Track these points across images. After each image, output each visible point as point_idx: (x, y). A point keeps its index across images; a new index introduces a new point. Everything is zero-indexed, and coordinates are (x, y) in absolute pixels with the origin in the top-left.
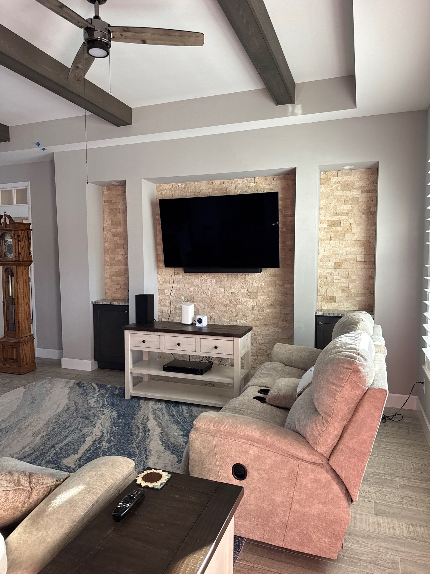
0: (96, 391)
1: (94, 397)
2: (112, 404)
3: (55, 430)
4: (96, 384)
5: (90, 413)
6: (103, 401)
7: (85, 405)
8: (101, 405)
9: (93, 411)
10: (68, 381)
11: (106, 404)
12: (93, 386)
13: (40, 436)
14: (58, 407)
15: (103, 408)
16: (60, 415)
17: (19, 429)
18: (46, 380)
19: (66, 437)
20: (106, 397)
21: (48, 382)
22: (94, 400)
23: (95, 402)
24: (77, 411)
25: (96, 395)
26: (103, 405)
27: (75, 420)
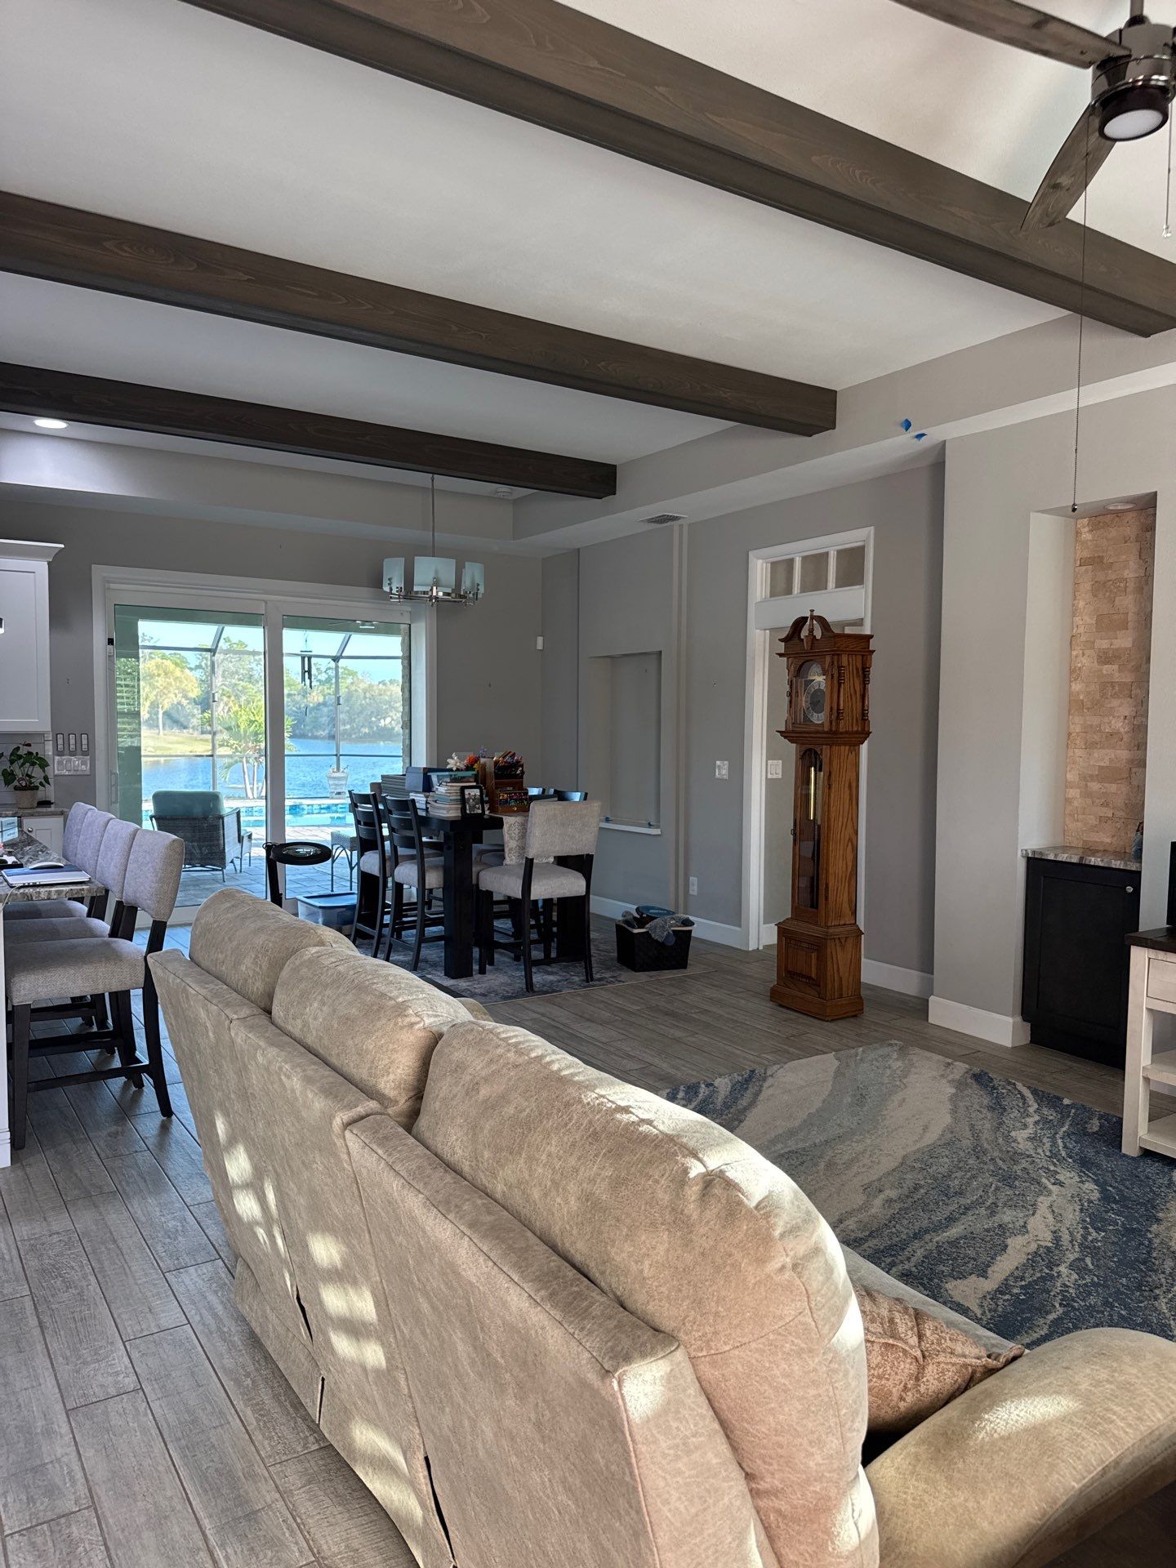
0: (1031, 1110)
1: (1025, 1126)
2: (1081, 1158)
3: (922, 1191)
4: (1029, 1088)
5: (1017, 1168)
6: (1054, 1144)
7: (1000, 1140)
8: (1048, 1154)
9: (1024, 1164)
10: (949, 1064)
11: (1064, 1154)
12: (1020, 1093)
13: (882, 1196)
14: (925, 1128)
15: (1055, 1165)
16: (931, 1152)
17: (830, 1165)
18: (890, 1048)
19: (951, 1220)
20: (1061, 1133)
21: (895, 1056)
22: (1025, 1133)
23: (1030, 1139)
24: (978, 1151)
25: (1030, 1121)
26: (1054, 1155)
27: (974, 1177)
